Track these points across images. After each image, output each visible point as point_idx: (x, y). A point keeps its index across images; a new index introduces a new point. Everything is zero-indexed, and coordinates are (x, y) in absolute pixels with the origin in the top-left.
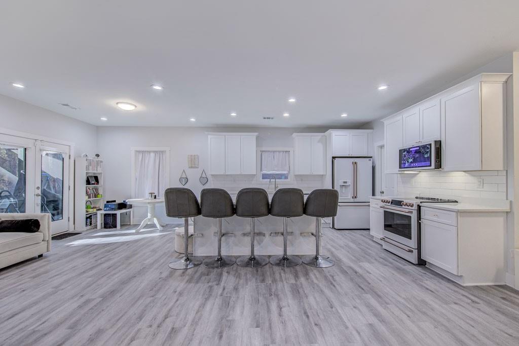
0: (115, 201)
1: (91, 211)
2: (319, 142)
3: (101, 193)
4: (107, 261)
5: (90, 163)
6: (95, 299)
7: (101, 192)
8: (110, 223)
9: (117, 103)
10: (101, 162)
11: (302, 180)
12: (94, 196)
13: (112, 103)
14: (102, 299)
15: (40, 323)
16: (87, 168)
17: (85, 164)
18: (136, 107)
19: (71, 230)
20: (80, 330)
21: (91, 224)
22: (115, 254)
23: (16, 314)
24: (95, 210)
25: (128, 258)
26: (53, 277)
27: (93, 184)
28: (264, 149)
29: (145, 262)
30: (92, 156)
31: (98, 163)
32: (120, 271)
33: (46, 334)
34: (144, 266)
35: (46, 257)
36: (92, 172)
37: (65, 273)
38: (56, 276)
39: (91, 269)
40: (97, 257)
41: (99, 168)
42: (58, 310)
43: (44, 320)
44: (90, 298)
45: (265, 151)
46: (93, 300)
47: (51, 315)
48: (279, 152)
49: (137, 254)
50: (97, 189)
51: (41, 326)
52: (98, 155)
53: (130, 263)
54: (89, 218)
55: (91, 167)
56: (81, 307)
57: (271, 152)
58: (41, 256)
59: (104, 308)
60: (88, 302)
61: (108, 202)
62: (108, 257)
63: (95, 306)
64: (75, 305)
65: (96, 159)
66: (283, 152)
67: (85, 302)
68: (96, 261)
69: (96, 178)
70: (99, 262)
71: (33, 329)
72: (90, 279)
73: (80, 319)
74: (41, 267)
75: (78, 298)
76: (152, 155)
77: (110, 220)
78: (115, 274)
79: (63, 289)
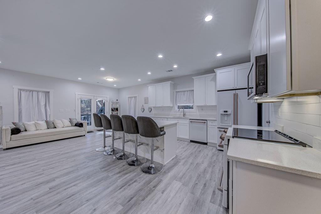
2: (211, 80)
5: (113, 103)
11: (202, 110)
13: (105, 78)
16: (112, 105)
18: (114, 79)
27: (115, 111)
28: (178, 90)
30: (115, 101)
31: (117, 103)
36: (115, 107)
41: (117, 105)
45: (178, 92)
48: (187, 91)
50: (117, 113)
52: (117, 100)
55: (113, 105)
57: (183, 91)
58: (84, 135)
66: (190, 91)
69: (117, 109)
76: (133, 98)
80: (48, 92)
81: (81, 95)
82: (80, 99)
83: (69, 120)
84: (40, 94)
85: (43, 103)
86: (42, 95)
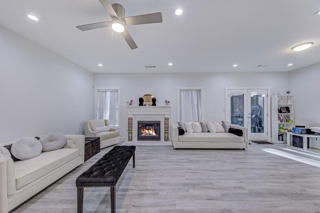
0: (304, 127)
1: (282, 131)
3: (292, 120)
4: (274, 169)
5: (281, 98)
6: (246, 189)
7: (292, 118)
8: (297, 142)
9: (292, 49)
10: (292, 96)
12: (286, 120)
14: (249, 192)
15: (216, 181)
16: (279, 102)
17: (277, 99)
18: (313, 43)
19: (269, 141)
20: (224, 200)
21: (282, 140)
22: (285, 168)
23: (215, 171)
24: (286, 131)
25: (294, 176)
26: (240, 163)
27: (284, 113)
29: (307, 190)
30: (284, 93)
31: (288, 98)
32: (277, 182)
33: (214, 189)
34: (303, 193)
35: (246, 151)
36: (284, 104)
37: (245, 164)
38: (241, 163)
39: (260, 169)
40: (270, 164)
41: (289, 101)
42: (226, 181)
43: (219, 181)
44: (244, 187)
46: (245, 189)
47: (222, 181)
49: (305, 178)
50: (288, 117)
51: (216, 183)
52: (288, 92)
53: (291, 182)
54: (281, 136)
55: (282, 101)
56: (236, 188)
58: (244, 149)
59: (245, 200)
60: (241, 188)
61: (296, 126)
62: (278, 167)
63: (242, 194)
64: (234, 185)
65: (288, 95)
67: (239, 187)
68: (268, 166)
69: (288, 109)
70: (269, 167)
71: (212, 182)
72: (254, 175)
73: (229, 194)
74: (240, 155)
75: (239, 181)
77: (297, 141)
78: (271, 182)
79: (237, 172)
80: (200, 90)
81: (231, 90)
82: (230, 95)
83: (222, 124)
84: (194, 92)
85: (196, 103)
86: (195, 93)
